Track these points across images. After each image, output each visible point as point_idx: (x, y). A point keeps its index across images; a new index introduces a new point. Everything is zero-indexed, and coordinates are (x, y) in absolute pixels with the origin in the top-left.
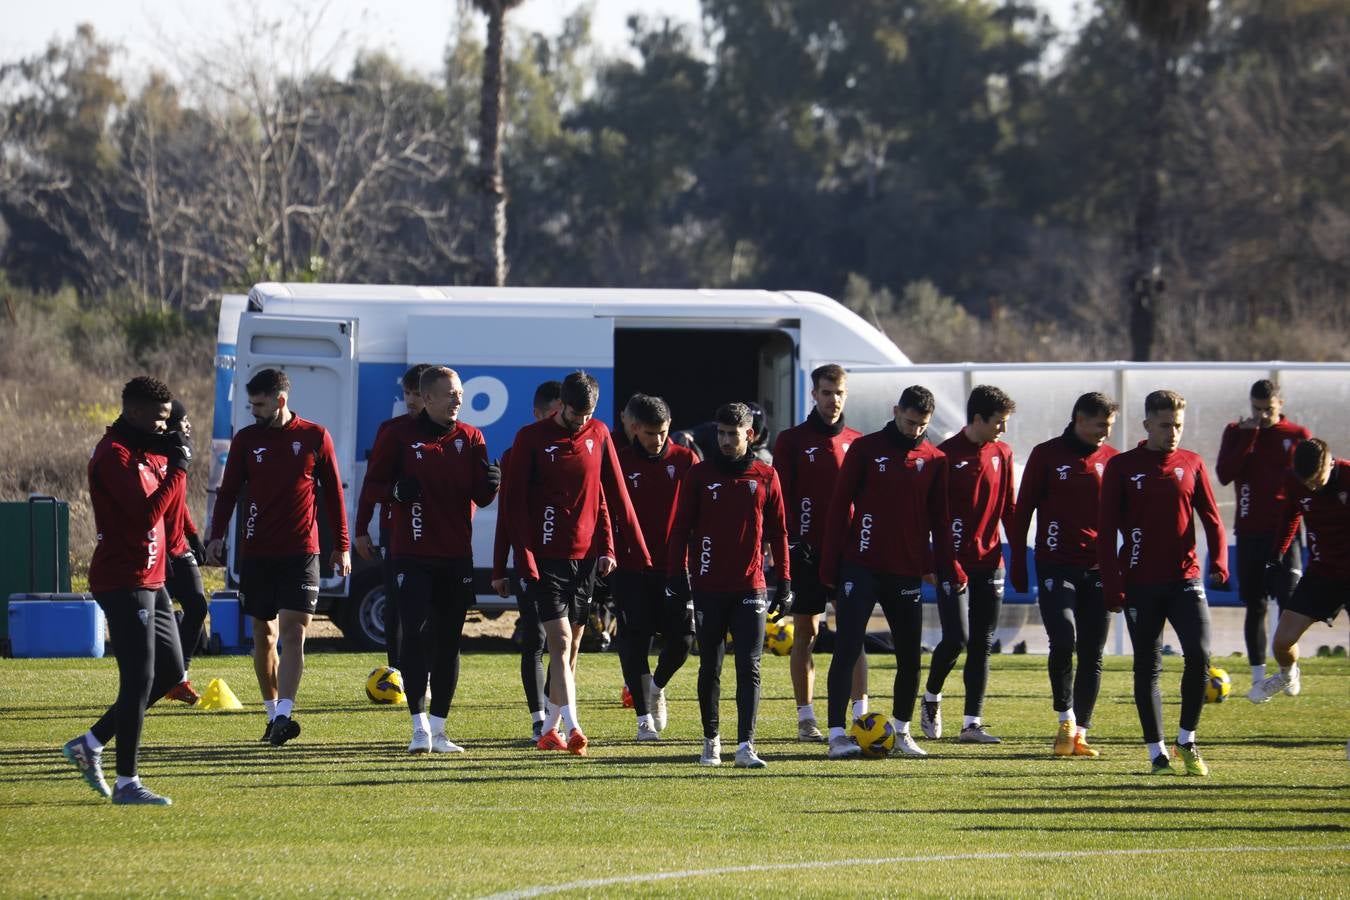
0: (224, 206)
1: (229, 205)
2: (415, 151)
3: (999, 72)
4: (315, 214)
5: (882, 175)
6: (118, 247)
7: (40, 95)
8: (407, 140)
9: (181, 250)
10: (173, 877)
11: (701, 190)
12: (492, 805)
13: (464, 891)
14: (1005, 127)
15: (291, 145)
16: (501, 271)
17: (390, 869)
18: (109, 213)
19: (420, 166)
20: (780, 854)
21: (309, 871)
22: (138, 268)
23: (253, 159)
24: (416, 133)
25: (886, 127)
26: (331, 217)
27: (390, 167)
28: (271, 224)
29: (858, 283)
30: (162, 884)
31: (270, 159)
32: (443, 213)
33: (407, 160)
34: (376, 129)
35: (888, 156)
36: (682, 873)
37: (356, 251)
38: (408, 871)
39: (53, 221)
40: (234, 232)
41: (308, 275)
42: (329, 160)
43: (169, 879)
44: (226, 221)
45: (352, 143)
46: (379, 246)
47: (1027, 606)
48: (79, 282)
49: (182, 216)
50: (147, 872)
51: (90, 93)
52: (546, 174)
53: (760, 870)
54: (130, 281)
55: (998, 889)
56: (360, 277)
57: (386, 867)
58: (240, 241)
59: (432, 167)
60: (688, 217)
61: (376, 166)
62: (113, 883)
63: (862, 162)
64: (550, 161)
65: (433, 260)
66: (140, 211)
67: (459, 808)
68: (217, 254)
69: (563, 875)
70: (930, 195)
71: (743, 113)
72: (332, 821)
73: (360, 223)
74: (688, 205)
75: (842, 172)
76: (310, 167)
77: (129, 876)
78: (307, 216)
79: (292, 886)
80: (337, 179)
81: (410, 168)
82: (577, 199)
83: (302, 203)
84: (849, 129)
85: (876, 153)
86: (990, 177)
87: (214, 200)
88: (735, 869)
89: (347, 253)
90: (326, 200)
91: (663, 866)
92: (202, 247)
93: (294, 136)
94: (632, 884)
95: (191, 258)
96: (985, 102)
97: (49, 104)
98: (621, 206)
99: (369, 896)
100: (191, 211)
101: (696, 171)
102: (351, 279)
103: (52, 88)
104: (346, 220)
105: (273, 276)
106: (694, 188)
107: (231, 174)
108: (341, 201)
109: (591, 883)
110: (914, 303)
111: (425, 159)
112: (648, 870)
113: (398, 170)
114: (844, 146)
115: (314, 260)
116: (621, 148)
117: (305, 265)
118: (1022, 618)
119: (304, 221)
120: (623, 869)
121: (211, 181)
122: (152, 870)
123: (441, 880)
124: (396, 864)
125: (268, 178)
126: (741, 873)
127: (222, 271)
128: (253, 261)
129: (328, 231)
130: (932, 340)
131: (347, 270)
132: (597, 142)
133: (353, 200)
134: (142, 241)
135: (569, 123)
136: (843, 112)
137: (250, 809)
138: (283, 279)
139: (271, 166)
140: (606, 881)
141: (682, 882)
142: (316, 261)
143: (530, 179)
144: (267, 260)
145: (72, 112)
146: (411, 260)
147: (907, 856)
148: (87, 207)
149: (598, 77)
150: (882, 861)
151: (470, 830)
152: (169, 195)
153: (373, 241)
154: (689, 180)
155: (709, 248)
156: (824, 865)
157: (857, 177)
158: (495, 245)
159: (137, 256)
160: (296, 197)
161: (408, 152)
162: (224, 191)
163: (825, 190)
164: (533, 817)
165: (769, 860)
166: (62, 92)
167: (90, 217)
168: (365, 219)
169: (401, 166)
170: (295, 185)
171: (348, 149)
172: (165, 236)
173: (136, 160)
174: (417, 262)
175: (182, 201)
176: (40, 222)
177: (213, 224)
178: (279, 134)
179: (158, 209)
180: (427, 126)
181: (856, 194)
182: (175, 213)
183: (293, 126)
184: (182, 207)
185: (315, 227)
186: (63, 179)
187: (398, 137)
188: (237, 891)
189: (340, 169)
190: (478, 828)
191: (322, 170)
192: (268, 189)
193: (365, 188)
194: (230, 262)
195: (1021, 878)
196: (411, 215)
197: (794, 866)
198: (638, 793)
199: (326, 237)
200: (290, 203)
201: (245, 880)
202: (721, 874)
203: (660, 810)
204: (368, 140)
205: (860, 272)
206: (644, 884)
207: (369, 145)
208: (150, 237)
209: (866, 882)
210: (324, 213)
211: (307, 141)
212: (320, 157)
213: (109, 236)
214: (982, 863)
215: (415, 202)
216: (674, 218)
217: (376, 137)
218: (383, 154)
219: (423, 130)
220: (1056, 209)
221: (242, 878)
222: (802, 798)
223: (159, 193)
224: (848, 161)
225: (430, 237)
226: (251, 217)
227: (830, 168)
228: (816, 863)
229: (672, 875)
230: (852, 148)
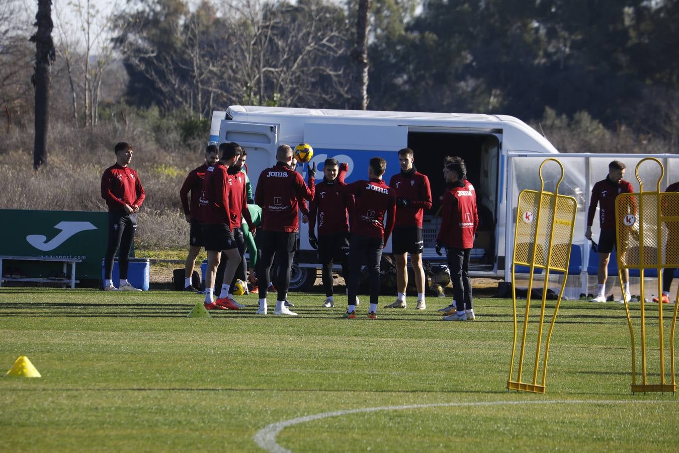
0: (231, 67)
1: (234, 67)
2: (327, 41)
3: (630, 6)
4: (277, 72)
5: (569, 57)
6: (179, 87)
7: (147, 9)
8: (323, 36)
9: (210, 89)
10: (161, 400)
11: (474, 64)
12: (326, 369)
13: (304, 412)
14: (632, 33)
15: (266, 37)
16: (365, 102)
17: (269, 400)
18: (175, 69)
19: (329, 48)
20: (466, 398)
21: (229, 399)
22: (188, 96)
23: (247, 44)
24: (329, 32)
25: (571, 34)
26: (285, 73)
27: (315, 49)
28: (255, 77)
29: (550, 112)
30: (155, 403)
31: (254, 44)
32: (341, 72)
33: (324, 45)
34: (308, 29)
35: (571, 48)
36: (415, 406)
37: (297, 91)
38: (278, 401)
39: (148, 73)
40: (236, 80)
41: (272, 103)
42: (285, 45)
43: (159, 401)
44: (232, 75)
45: (296, 37)
46: (308, 89)
47: (615, 277)
48: (160, 103)
49: (211, 71)
50: (149, 397)
51: (172, 9)
52: (397, 54)
53: (455, 406)
54: (184, 104)
55: (574, 418)
56: (299, 104)
57: (267, 399)
58: (239, 85)
59: (336, 49)
60: (468, 77)
61: (308, 48)
62: (131, 402)
63: (558, 50)
64: (398, 48)
65: (335, 96)
66: (190, 68)
67: (309, 370)
68: (227, 91)
69: (355, 405)
70: (592, 68)
71: (497, 24)
72: (245, 375)
73: (299, 76)
74: (468, 71)
75: (547, 55)
76: (275, 49)
77: (140, 399)
78: (272, 72)
79: (219, 407)
80: (288, 54)
81: (325, 49)
82: (411, 67)
83: (270, 67)
84: (552, 34)
85: (565, 46)
86: (623, 59)
87: (227, 64)
88: (442, 405)
89: (292, 92)
90: (282, 65)
91: (406, 402)
92: (221, 88)
93: (267, 32)
94: (388, 411)
95: (214, 92)
96: (623, 21)
97: (152, 14)
98: (434, 71)
99: (256, 413)
100: (215, 69)
101: (472, 53)
102: (294, 105)
103: (153, 7)
104: (292, 75)
105: (255, 103)
106: (472, 62)
107: (236, 51)
108: (290, 65)
109: (368, 410)
110: (578, 122)
111: (333, 45)
112: (398, 404)
113: (319, 50)
114: (549, 42)
115: (275, 95)
116: (434, 41)
117: (271, 98)
118: (612, 283)
119: (272, 76)
120: (385, 402)
121: (225, 54)
122: (151, 397)
123: (294, 406)
124: (273, 397)
125: (254, 53)
126: (444, 406)
127: (230, 99)
128: (245, 95)
129: (282, 80)
130: (585, 142)
131: (292, 100)
132: (422, 38)
133: (296, 65)
134: (191, 84)
135: (409, 28)
136: (549, 25)
137: (206, 368)
138: (260, 104)
139: (256, 47)
140: (376, 409)
141: (414, 410)
142: (277, 96)
143: (389, 56)
144: (252, 94)
145: (162, 19)
146: (324, 96)
147: (531, 400)
148: (164, 66)
149: (424, 5)
150: (517, 402)
151: (313, 382)
152: (205, 61)
153: (305, 85)
154: (469, 58)
155: (477, 93)
156: (487, 404)
157: (555, 58)
158: (363, 89)
159: (188, 91)
160: (267, 64)
161: (324, 41)
162: (232, 60)
163: (539, 64)
164: (346, 376)
165: (460, 401)
166: (158, 8)
167: (166, 70)
168: (301, 74)
169: (321, 48)
170: (267, 57)
171: (294, 39)
172: (202, 82)
173: (189, 44)
174: (327, 97)
175: (211, 65)
176: (141, 72)
177: (225, 76)
178: (260, 31)
179: (199, 68)
180: (334, 29)
181: (554, 67)
182: (207, 70)
183: (267, 27)
184: (211, 67)
185: (276, 78)
186: (153, 52)
187: (319, 34)
188: (191, 408)
189: (290, 49)
190: (317, 380)
191: (281, 49)
192: (254, 59)
193: (302, 58)
194: (233, 95)
195: (587, 414)
196: (325, 73)
197: (472, 404)
198: (401, 365)
199: (282, 83)
200: (264, 66)
201: (196, 403)
202: (435, 407)
203: (410, 374)
204: (304, 34)
205: (552, 107)
206: (395, 411)
207: (305, 38)
208: (195, 81)
209: (507, 413)
210: (281, 71)
211: (274, 35)
212: (280, 43)
213: (175, 81)
214: (568, 405)
215: (327, 67)
216: (461, 78)
217: (308, 34)
218: (311, 43)
219: (332, 31)
220: (658, 76)
221: (195, 401)
222: (483, 370)
223: (200, 60)
224: (551, 49)
225: (334, 85)
226: (245, 73)
227: (541, 53)
228: (484, 403)
229: (409, 406)
230: (554, 42)
